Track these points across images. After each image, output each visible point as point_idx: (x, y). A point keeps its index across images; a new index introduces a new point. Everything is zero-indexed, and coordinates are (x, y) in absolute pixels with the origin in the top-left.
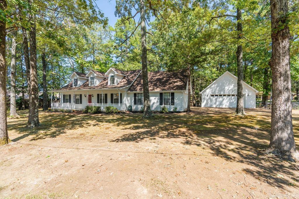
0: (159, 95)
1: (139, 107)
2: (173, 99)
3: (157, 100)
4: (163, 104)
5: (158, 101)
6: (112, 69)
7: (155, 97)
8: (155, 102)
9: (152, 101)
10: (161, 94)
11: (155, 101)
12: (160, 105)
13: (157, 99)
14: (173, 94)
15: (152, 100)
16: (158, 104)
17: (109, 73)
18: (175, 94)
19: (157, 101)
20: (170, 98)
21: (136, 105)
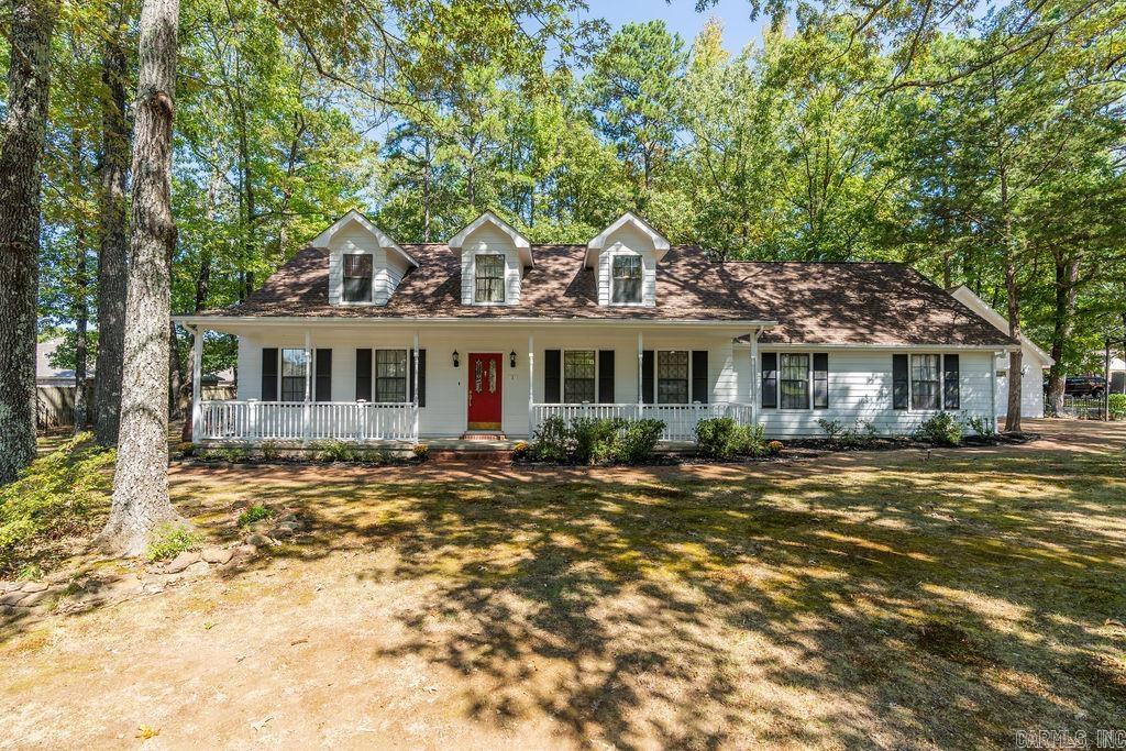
0: (890, 361)
1: (786, 418)
2: (953, 381)
3: (878, 387)
4: (910, 403)
5: (885, 392)
6: (638, 223)
7: (870, 374)
8: (870, 394)
9: (852, 393)
10: (900, 361)
11: (872, 390)
12: (895, 408)
13: (879, 381)
14: (952, 361)
15: (853, 387)
16: (885, 406)
17: (610, 241)
18: (962, 361)
19: (881, 392)
20: (939, 378)
21: (772, 411)
